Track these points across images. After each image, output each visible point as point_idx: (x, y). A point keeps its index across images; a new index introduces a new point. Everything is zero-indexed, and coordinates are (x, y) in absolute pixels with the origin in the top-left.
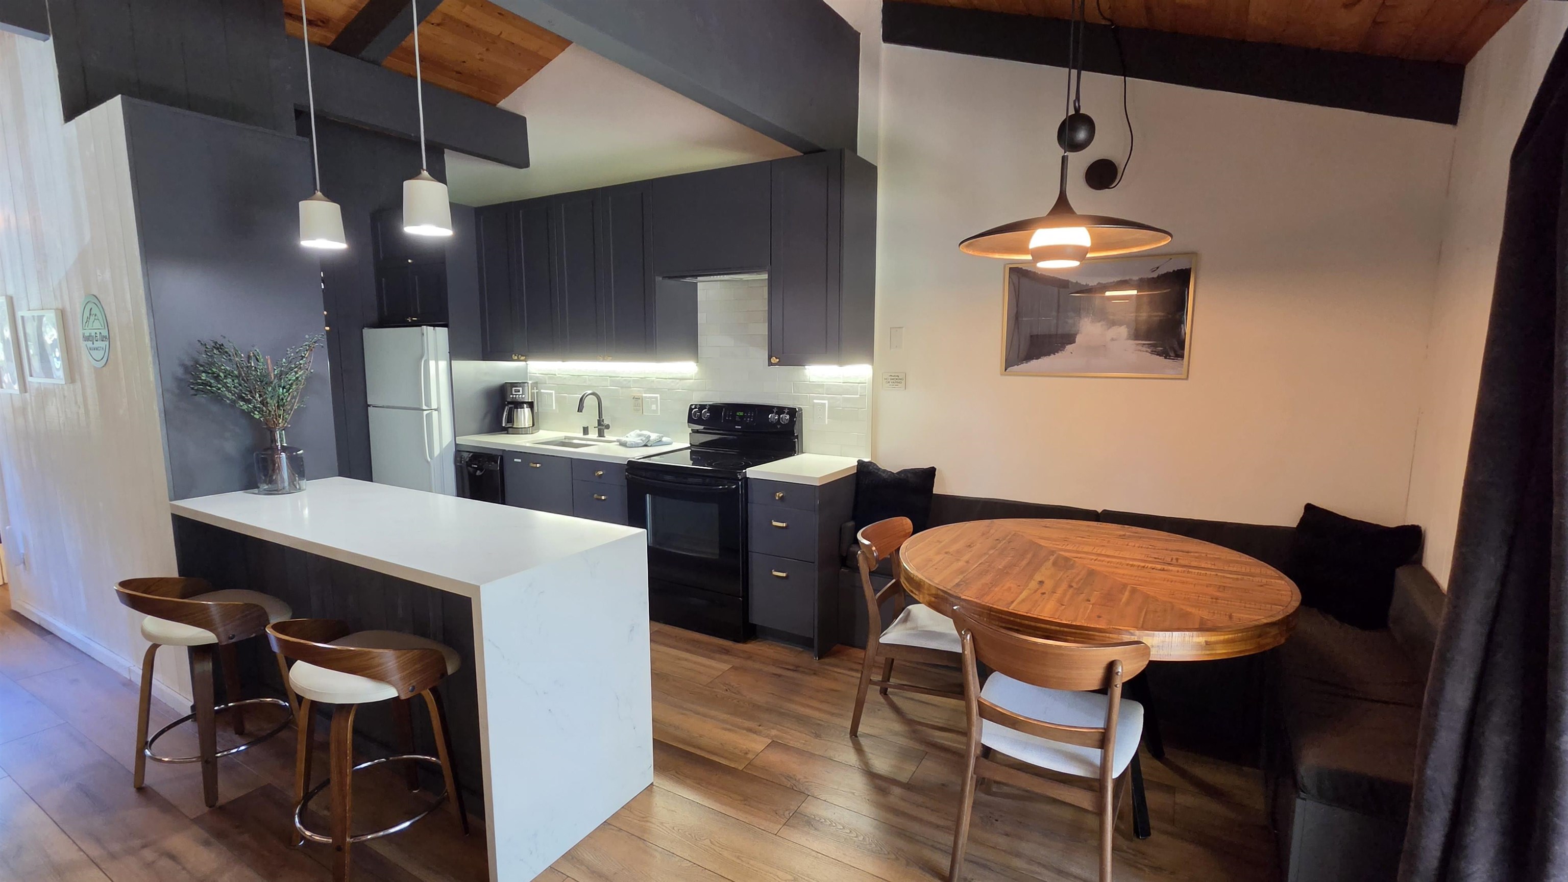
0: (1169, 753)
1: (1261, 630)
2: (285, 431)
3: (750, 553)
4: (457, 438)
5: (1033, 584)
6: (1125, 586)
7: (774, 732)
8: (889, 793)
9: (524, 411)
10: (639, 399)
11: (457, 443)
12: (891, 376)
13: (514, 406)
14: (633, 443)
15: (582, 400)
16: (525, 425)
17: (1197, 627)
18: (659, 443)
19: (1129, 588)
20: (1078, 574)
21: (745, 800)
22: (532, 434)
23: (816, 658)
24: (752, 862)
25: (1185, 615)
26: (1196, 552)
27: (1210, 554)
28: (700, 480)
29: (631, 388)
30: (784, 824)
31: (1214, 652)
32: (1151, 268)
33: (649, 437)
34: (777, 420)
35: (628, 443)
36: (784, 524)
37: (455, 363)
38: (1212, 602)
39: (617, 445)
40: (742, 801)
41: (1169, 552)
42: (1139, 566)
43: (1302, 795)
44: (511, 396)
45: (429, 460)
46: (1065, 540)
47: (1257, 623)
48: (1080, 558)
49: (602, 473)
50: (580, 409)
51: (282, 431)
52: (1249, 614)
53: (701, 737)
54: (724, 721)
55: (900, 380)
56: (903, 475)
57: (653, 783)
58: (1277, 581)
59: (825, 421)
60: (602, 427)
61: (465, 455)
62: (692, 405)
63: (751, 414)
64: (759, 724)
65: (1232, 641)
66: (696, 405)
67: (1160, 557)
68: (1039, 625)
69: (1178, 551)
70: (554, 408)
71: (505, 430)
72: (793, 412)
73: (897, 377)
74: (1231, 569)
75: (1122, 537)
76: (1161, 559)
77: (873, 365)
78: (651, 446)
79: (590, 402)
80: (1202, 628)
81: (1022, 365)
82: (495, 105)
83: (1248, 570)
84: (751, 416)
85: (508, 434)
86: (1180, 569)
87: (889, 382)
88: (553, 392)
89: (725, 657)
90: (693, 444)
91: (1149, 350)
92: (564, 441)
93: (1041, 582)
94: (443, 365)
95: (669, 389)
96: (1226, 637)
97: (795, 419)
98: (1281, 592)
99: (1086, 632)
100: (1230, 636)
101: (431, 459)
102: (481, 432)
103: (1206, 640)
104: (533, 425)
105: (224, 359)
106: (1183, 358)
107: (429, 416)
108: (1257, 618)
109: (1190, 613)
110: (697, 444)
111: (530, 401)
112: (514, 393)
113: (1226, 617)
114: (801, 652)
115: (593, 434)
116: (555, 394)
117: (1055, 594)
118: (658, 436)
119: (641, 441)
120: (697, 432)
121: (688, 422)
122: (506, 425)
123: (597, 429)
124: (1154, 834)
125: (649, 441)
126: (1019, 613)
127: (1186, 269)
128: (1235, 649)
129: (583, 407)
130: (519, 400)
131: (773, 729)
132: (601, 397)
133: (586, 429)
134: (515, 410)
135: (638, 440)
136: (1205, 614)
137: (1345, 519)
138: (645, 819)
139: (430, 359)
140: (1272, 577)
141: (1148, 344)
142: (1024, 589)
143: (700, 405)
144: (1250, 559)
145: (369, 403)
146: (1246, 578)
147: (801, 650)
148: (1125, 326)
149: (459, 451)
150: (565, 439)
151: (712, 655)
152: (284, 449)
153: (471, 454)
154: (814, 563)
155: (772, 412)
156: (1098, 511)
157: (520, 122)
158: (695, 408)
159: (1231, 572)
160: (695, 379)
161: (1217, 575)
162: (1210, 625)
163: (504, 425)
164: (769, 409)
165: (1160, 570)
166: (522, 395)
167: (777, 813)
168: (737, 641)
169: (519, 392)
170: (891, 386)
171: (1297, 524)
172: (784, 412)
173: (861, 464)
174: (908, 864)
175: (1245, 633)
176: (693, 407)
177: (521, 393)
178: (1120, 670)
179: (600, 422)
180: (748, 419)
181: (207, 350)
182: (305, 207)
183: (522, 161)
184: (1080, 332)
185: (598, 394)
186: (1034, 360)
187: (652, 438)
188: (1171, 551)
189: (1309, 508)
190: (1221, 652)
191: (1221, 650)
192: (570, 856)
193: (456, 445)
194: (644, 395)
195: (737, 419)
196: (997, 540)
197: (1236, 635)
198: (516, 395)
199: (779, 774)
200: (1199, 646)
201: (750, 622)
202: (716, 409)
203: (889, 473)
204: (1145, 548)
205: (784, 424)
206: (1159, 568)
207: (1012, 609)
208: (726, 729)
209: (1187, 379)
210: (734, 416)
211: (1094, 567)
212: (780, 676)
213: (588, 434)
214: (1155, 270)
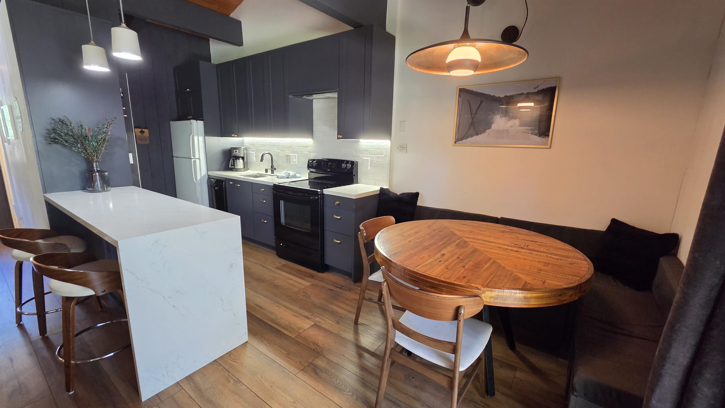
0: (518, 346)
1: (562, 291)
2: (98, 163)
3: (325, 230)
4: (208, 172)
5: (439, 255)
6: (490, 259)
7: (317, 319)
8: (362, 357)
9: (240, 161)
10: (288, 156)
11: (208, 174)
12: (400, 146)
13: (235, 158)
14: (281, 176)
15: (262, 156)
16: (240, 167)
17: (521, 287)
18: (294, 176)
19: (492, 261)
20: (467, 251)
21: (288, 354)
22: (243, 171)
23: (353, 282)
24: (277, 390)
25: (516, 279)
26: (540, 242)
27: (548, 244)
28: (302, 194)
29: (285, 151)
30: (302, 370)
31: (529, 303)
32: (534, 87)
33: (289, 174)
34: (345, 167)
35: (279, 176)
36: (339, 217)
37: (206, 137)
38: (537, 272)
39: (276, 177)
40: (286, 354)
41: (525, 241)
42: (504, 248)
43: (575, 393)
44: (233, 154)
45: (195, 181)
46: (471, 232)
47: (559, 287)
48: (473, 242)
49: (264, 190)
50: (262, 160)
51: (97, 163)
52: (557, 281)
53: (281, 319)
54: (296, 312)
55: (404, 148)
56: (401, 196)
57: (247, 341)
58: (582, 261)
59: (368, 168)
60: (273, 169)
61: (213, 180)
62: (309, 159)
63: (334, 164)
64: (311, 314)
65: (542, 298)
66: (311, 159)
67: (518, 244)
68: (428, 280)
69: (530, 241)
70: (254, 160)
71: (231, 170)
72: (353, 163)
73: (402, 147)
74: (557, 253)
75: (503, 232)
76: (518, 245)
77: (391, 140)
78: (290, 178)
79: (267, 157)
80: (524, 288)
81: (463, 140)
82: (229, 16)
83: (567, 254)
84: (334, 165)
85: (232, 171)
86: (527, 251)
87: (399, 149)
88: (254, 152)
89: (310, 279)
90: (310, 178)
91: (530, 132)
92: (257, 175)
93: (444, 255)
94: (201, 139)
95: (301, 152)
96: (538, 295)
97: (354, 167)
98: (581, 269)
99: (453, 286)
100: (540, 295)
101: (196, 181)
102: (220, 170)
103: (525, 296)
104: (244, 167)
105: (65, 127)
106: (549, 137)
107: (195, 162)
108: (560, 284)
109: (520, 278)
110: (312, 178)
111: (242, 156)
112: (234, 152)
113: (541, 282)
114: (347, 279)
115: (269, 172)
116: (255, 153)
117: (447, 262)
118: (294, 174)
119: (285, 176)
120: (312, 172)
121: (308, 167)
122: (231, 167)
123: (271, 170)
124: (498, 395)
125: (289, 176)
126: (419, 272)
127: (553, 87)
128: (544, 302)
129: (263, 159)
130: (238, 156)
131: (317, 317)
132: (272, 155)
133: (267, 170)
134: (236, 160)
135: (284, 175)
136: (529, 279)
137: (633, 228)
138: (235, 361)
139: (194, 135)
140: (579, 259)
141: (530, 129)
142: (431, 258)
143: (313, 159)
144: (571, 248)
145: (173, 156)
146: (563, 258)
147: (348, 278)
148: (518, 119)
149: (210, 178)
150: (257, 174)
151: (305, 277)
152: (98, 171)
153: (216, 180)
154: (352, 237)
155: (344, 163)
156: (498, 217)
157: (239, 23)
158: (311, 161)
159: (556, 255)
160: (312, 147)
161: (547, 256)
162: (529, 286)
163: (230, 167)
164: (342, 161)
165: (515, 251)
166: (238, 153)
167: (300, 363)
168: (319, 272)
169: (237, 152)
170: (400, 151)
171: (605, 230)
172: (349, 163)
173: (382, 189)
174: (357, 399)
175: (550, 293)
176: (310, 160)
177: (238, 152)
178: (463, 312)
179: (272, 167)
180: (333, 166)
181: (55, 122)
182: (85, 47)
183: (239, 42)
184: (494, 123)
185: (271, 153)
186: (470, 138)
187: (291, 174)
188: (527, 241)
189: (614, 221)
190: (533, 304)
191: (535, 302)
192: (189, 378)
193: (208, 175)
194: (290, 154)
195: (329, 166)
196: (434, 230)
197: (544, 294)
198: (235, 153)
199: (311, 342)
200: (520, 299)
201: (325, 263)
202: (319, 162)
203: (395, 194)
204: (512, 238)
205: (349, 169)
206: (515, 250)
207: (416, 270)
208: (295, 316)
209: (550, 148)
210: (327, 164)
211: (478, 248)
212: (332, 290)
213: (267, 172)
214: (536, 88)
